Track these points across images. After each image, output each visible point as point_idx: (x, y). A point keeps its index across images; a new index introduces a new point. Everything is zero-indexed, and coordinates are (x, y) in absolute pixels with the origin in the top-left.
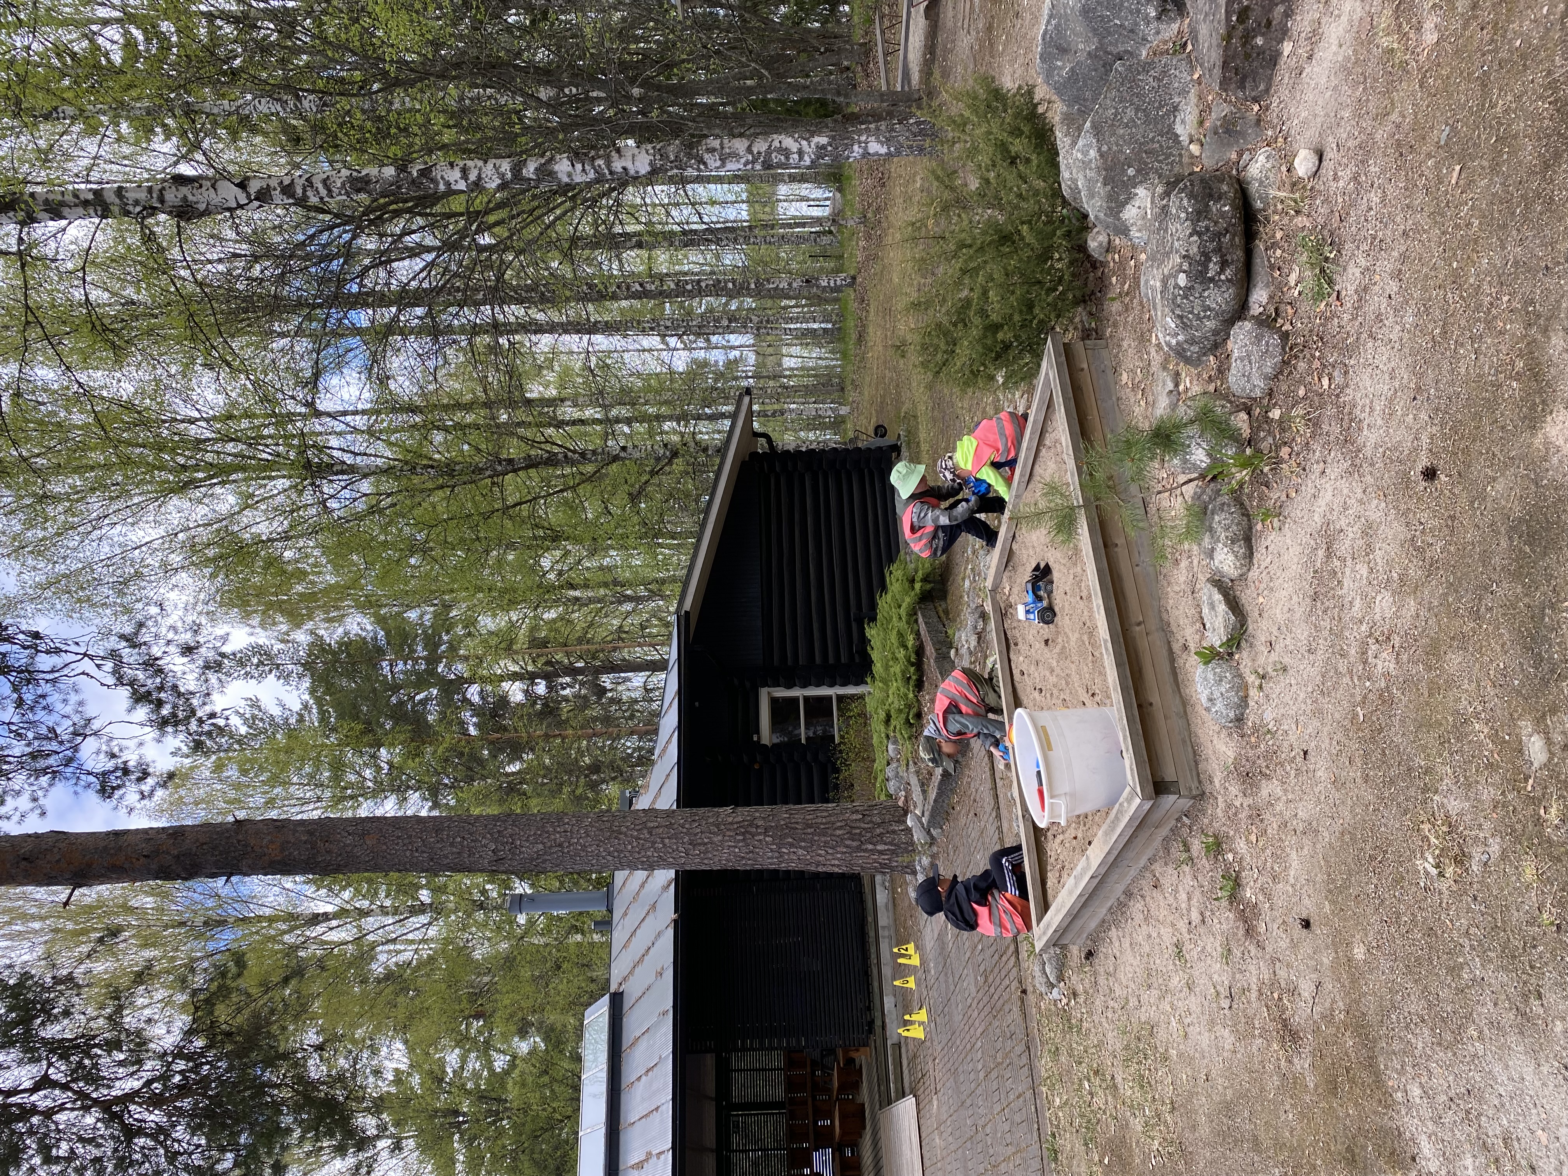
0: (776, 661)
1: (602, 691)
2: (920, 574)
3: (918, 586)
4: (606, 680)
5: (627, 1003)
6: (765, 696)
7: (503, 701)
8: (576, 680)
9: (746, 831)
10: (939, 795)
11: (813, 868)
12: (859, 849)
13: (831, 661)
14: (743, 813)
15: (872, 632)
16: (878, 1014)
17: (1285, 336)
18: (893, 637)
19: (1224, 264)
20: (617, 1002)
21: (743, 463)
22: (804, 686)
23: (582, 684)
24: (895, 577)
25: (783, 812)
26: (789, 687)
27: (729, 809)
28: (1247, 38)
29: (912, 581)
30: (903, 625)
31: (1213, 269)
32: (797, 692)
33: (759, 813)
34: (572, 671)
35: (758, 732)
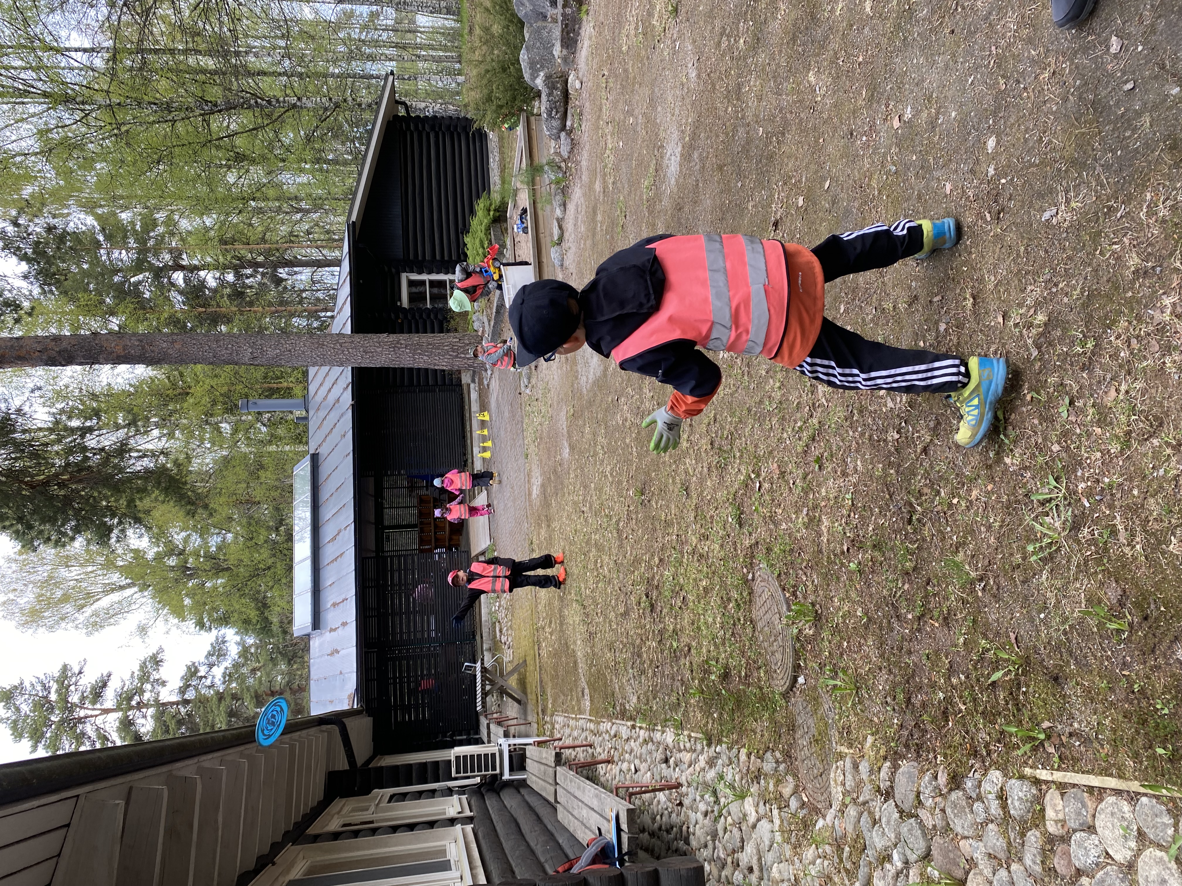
0: (411, 257)
1: (279, 281)
2: (493, 206)
3: (492, 213)
4: (282, 272)
5: (321, 459)
6: (404, 278)
7: (203, 284)
8: (257, 272)
9: (395, 347)
10: (495, 324)
11: (432, 367)
12: (457, 357)
13: (446, 258)
14: (393, 337)
15: (468, 240)
16: (470, 456)
17: (572, 140)
18: (477, 241)
19: (557, 112)
20: (315, 459)
21: (389, 123)
22: (429, 273)
23: (263, 275)
24: (480, 206)
25: (415, 338)
26: (420, 273)
27: (385, 335)
28: (568, 33)
29: (489, 210)
30: (482, 235)
31: (554, 113)
32: (424, 277)
33: (403, 338)
34: (255, 265)
35: (400, 300)
